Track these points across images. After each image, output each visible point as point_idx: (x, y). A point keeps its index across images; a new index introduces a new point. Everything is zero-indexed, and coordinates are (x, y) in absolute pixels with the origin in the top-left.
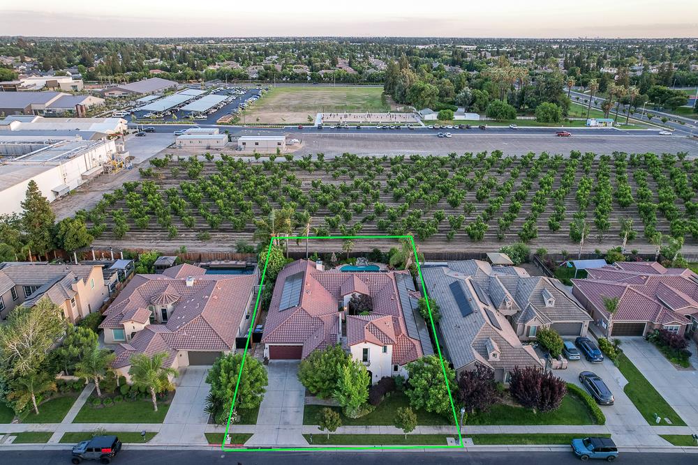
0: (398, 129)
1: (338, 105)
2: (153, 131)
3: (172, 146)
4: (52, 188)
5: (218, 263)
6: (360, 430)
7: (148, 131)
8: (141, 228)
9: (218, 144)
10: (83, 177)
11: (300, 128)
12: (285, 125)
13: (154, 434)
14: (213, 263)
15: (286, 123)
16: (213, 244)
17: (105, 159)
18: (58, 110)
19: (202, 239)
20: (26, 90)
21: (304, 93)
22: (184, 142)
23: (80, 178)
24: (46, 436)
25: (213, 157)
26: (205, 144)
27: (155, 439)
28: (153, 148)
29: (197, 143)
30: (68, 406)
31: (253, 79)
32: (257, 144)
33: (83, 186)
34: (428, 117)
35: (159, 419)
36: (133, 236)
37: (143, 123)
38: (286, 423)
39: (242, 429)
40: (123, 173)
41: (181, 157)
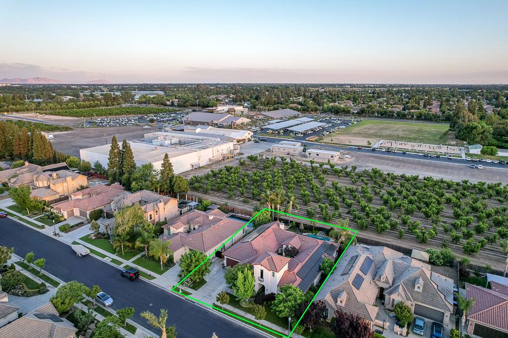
0: (438, 157)
1: (403, 136)
2: (265, 141)
3: (269, 151)
4: (192, 163)
5: (241, 215)
6: (242, 313)
7: (262, 140)
8: (219, 190)
9: (294, 152)
10: (210, 160)
11: (359, 148)
12: (350, 145)
13: (155, 278)
14: (238, 215)
15: (351, 144)
16: (248, 206)
17: (225, 152)
18: (225, 124)
19: (244, 202)
20: (218, 113)
21: (385, 125)
22: (275, 148)
23: (208, 160)
24: (121, 263)
25: (285, 159)
26: (287, 151)
27: (154, 280)
28: (257, 150)
29: (282, 150)
30: (134, 256)
31: (353, 113)
32: (318, 155)
33: (208, 165)
34: (472, 151)
35: (161, 273)
36: (213, 193)
37: (263, 136)
38: (210, 296)
39: (189, 290)
40: (232, 161)
41: (267, 157)
